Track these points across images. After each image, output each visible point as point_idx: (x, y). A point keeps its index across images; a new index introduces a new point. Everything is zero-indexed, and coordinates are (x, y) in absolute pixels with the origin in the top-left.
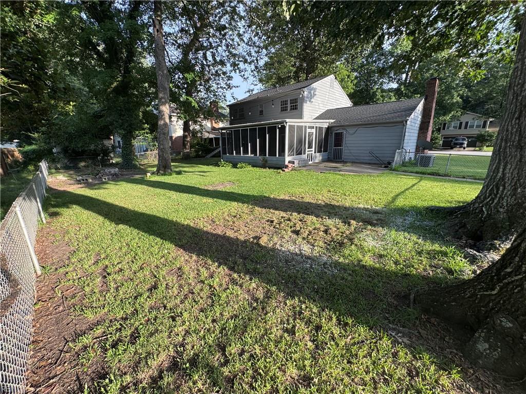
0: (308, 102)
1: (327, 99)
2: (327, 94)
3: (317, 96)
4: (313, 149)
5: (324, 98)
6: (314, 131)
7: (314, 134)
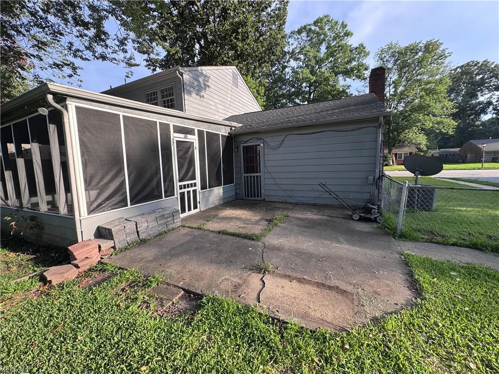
0: (194, 95)
1: (229, 99)
2: (230, 92)
3: (211, 90)
4: (198, 181)
5: (225, 97)
6: (194, 139)
7: (196, 145)
